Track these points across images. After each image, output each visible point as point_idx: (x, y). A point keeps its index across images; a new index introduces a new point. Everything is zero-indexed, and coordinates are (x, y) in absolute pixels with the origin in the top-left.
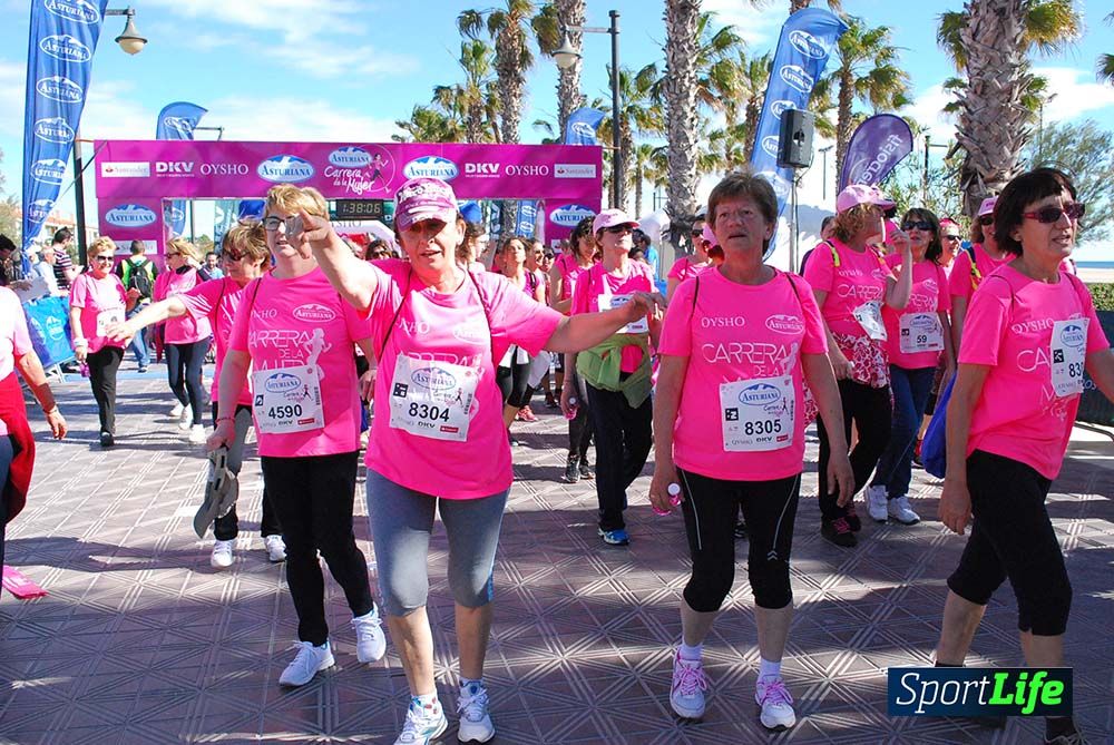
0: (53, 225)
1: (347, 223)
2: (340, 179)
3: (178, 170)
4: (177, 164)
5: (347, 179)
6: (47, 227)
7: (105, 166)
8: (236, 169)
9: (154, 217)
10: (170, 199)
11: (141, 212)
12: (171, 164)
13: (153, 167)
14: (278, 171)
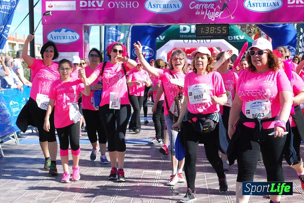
0: (12, 42)
1: (202, 41)
2: (200, 10)
3: (94, 6)
4: (93, 2)
5: (204, 10)
6: (9, 43)
7: (48, 3)
8: (131, 5)
9: (78, 37)
10: (88, 24)
11: (70, 34)
12: (89, 2)
13: (78, 4)
14: (158, 6)
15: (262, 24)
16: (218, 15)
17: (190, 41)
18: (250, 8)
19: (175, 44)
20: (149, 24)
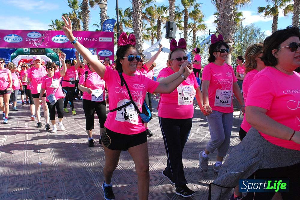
5: (33, 42)
14: (11, 39)
15: (62, 48)
16: (40, 44)
17: (29, 55)
18: (54, 41)
19: (22, 57)
20: (7, 48)
